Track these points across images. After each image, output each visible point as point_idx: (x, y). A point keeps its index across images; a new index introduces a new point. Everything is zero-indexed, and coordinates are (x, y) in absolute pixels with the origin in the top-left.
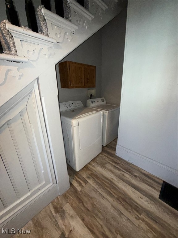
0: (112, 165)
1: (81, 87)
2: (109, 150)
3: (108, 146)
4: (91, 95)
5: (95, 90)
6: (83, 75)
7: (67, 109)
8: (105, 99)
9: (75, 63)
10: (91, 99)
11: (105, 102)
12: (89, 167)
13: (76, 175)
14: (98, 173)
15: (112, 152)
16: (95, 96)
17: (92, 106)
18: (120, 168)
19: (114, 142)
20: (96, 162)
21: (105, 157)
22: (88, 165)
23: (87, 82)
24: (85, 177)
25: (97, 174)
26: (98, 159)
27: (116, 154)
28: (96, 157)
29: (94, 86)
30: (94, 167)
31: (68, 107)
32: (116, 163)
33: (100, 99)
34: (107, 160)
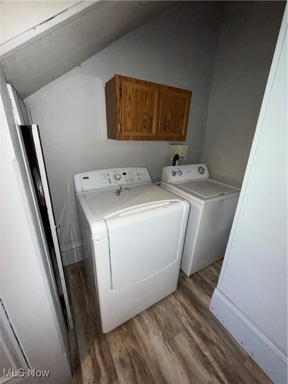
0: (192, 340)
1: (148, 139)
2: (196, 291)
3: (196, 275)
4: (177, 157)
5: (187, 146)
6: (155, 111)
7: (108, 185)
8: (208, 167)
9: (138, 81)
10: (174, 165)
11: (206, 175)
12: (136, 329)
13: (99, 343)
14: (151, 355)
15: (203, 298)
16: (185, 158)
17: (171, 182)
18: (211, 358)
19: (213, 270)
20: (156, 318)
21: (180, 310)
22: (136, 321)
23: (165, 129)
24: (115, 355)
25: (146, 358)
26: (162, 308)
27: (210, 309)
28: (160, 302)
29: (182, 139)
30: (147, 332)
31: (112, 181)
32: (204, 338)
33: (193, 168)
34: (183, 319)
